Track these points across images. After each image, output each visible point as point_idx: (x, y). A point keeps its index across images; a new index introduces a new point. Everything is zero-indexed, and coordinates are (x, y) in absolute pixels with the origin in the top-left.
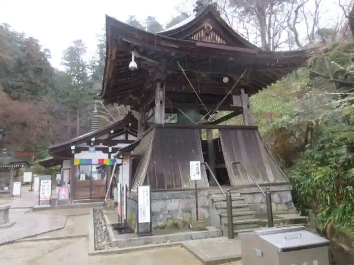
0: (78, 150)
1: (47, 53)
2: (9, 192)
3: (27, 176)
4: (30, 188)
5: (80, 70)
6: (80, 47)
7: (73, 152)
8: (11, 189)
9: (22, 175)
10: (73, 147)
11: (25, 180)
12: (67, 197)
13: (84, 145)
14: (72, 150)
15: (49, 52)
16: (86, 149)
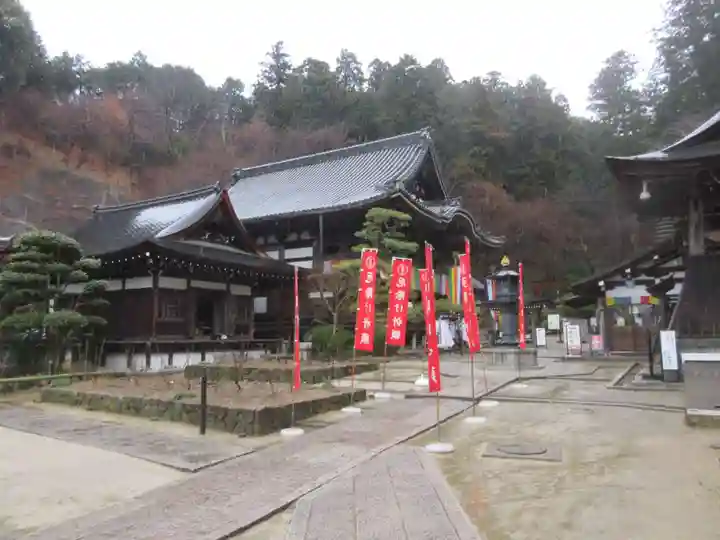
0: (610, 286)
1: (561, 104)
2: (531, 342)
3: (553, 320)
4: (558, 339)
5: (627, 110)
6: (622, 66)
7: (603, 289)
8: (534, 337)
9: (546, 318)
10: (601, 283)
11: (551, 327)
12: (601, 348)
13: (618, 278)
14: (600, 287)
15: (565, 100)
16: (622, 284)
